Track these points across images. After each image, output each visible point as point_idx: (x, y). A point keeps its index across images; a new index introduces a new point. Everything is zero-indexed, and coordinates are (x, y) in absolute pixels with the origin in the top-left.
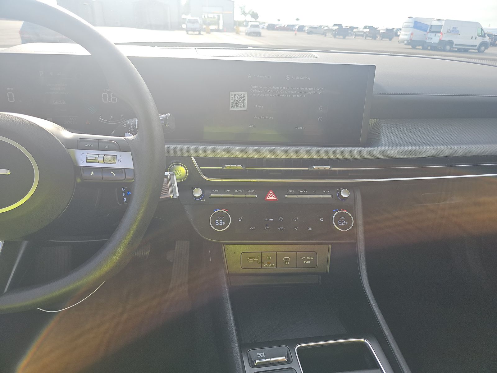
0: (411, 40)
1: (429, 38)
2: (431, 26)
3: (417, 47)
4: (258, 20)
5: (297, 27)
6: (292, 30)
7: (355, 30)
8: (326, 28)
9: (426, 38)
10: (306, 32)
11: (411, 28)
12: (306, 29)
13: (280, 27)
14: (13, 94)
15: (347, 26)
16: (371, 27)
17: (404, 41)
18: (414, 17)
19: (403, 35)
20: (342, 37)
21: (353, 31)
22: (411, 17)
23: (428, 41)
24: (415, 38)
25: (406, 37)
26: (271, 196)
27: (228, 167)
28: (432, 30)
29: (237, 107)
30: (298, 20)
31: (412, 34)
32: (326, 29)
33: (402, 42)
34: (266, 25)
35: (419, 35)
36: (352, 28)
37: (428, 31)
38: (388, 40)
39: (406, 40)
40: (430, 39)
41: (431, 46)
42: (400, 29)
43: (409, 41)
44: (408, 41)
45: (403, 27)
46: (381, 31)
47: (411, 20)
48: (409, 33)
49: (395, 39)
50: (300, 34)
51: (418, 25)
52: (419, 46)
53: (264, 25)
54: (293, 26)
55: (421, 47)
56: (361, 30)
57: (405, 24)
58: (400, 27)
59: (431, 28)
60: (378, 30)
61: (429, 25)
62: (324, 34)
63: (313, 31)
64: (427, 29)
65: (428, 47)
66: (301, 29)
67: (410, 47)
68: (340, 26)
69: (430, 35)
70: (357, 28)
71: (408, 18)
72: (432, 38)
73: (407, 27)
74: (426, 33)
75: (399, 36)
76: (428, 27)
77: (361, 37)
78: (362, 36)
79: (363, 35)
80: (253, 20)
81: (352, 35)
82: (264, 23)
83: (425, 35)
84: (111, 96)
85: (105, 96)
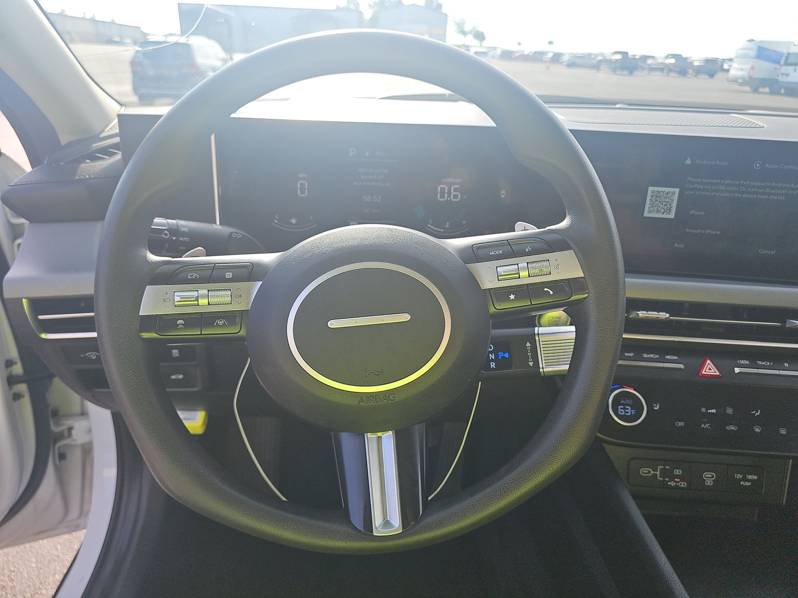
0: (750, 77)
1: (783, 74)
2: (789, 54)
3: (761, 90)
4: (485, 43)
5: (550, 55)
6: (541, 61)
7: (650, 61)
8: (600, 58)
9: (778, 75)
10: (565, 64)
11: (752, 58)
12: (566, 58)
13: (521, 55)
14: (306, 184)
15: (635, 55)
16: (677, 57)
17: (737, 79)
18: (757, 39)
19: (737, 70)
20: (626, 72)
21: (645, 63)
22: (753, 40)
23: (781, 79)
24: (758, 74)
25: (740, 73)
26: (710, 369)
27: (642, 314)
28: (790, 61)
29: (658, 211)
30: (551, 43)
31: (753, 68)
32: (601, 60)
33: (735, 80)
34: (499, 52)
35: (764, 69)
36: (645, 58)
37: (782, 62)
38: (707, 77)
39: (742, 79)
40: (785, 76)
41: (786, 89)
42: (731, 60)
43: (748, 80)
44: (745, 78)
45: (736, 57)
46: (696, 64)
47: (751, 45)
48: (748, 67)
49: (720, 75)
50: (555, 68)
51: (763, 52)
52: (764, 87)
53: (495, 53)
54: (544, 53)
55: (767, 90)
56: (660, 61)
57: (741, 52)
58: (732, 56)
59: (787, 58)
60: (689, 61)
61: (783, 53)
62: (597, 67)
63: (578, 62)
64: (781, 60)
65: (780, 90)
66: (557, 58)
67: (748, 89)
68: (625, 54)
69: (784, 69)
70: (653, 57)
71: (747, 42)
72: (788, 75)
73: (744, 56)
74: (777, 66)
75: (728, 71)
76: (782, 57)
77: (661, 74)
78: (662, 70)
79: (664, 69)
80: (476, 42)
81: (643, 69)
82: (495, 48)
83: (776, 69)
84: (452, 191)
85: (443, 189)
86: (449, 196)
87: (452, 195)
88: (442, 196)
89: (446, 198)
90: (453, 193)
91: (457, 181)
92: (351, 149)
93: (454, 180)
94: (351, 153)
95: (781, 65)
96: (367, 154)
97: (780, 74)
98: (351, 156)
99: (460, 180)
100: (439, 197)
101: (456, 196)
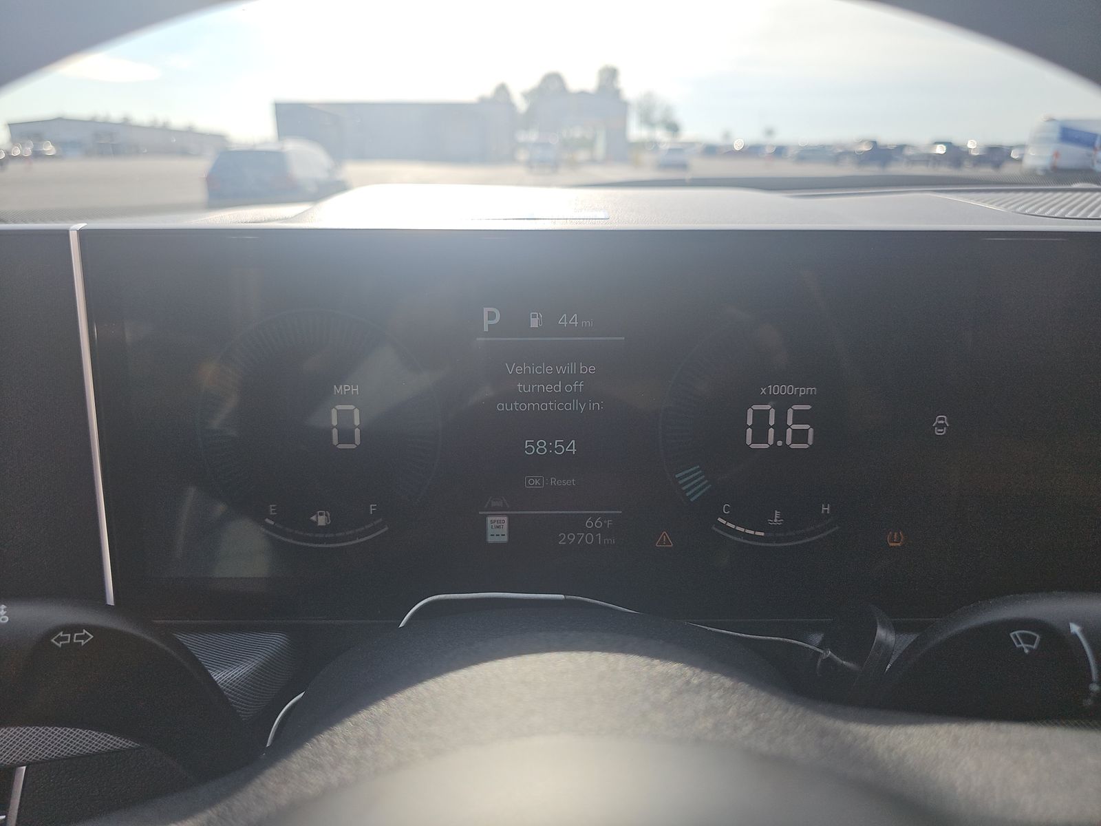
0: (1054, 167)
6: (758, 158)
7: (908, 152)
8: (839, 150)
9: (1093, 163)
10: (792, 160)
11: (1054, 141)
12: (792, 153)
13: (730, 151)
17: (1035, 170)
19: (1034, 158)
21: (902, 155)
24: (1065, 163)
25: (1040, 163)
31: (1057, 155)
32: (841, 153)
33: (1033, 173)
35: (1073, 155)
36: (901, 148)
37: (1097, 146)
38: (990, 170)
39: (1042, 170)
42: (1022, 147)
44: (1046, 169)
45: (1031, 142)
46: (974, 153)
47: (1051, 125)
48: (1049, 153)
49: (1008, 167)
50: (779, 166)
51: (1069, 134)
53: (694, 151)
57: (1036, 135)
62: (835, 162)
64: (1095, 142)
68: (874, 143)
71: (1045, 123)
73: (1042, 140)
74: (1091, 151)
75: (1020, 161)
76: (1096, 138)
78: (926, 164)
83: (1090, 155)
84: (790, 422)
85: (761, 417)
86: (780, 435)
87: (789, 432)
88: (760, 436)
89: (771, 440)
90: (792, 426)
91: (803, 391)
92: (486, 310)
93: (794, 390)
94: (486, 322)
95: (1095, 149)
96: (534, 323)
97: (1095, 162)
98: (486, 329)
99: (812, 390)
100: (749, 440)
101: (800, 436)
